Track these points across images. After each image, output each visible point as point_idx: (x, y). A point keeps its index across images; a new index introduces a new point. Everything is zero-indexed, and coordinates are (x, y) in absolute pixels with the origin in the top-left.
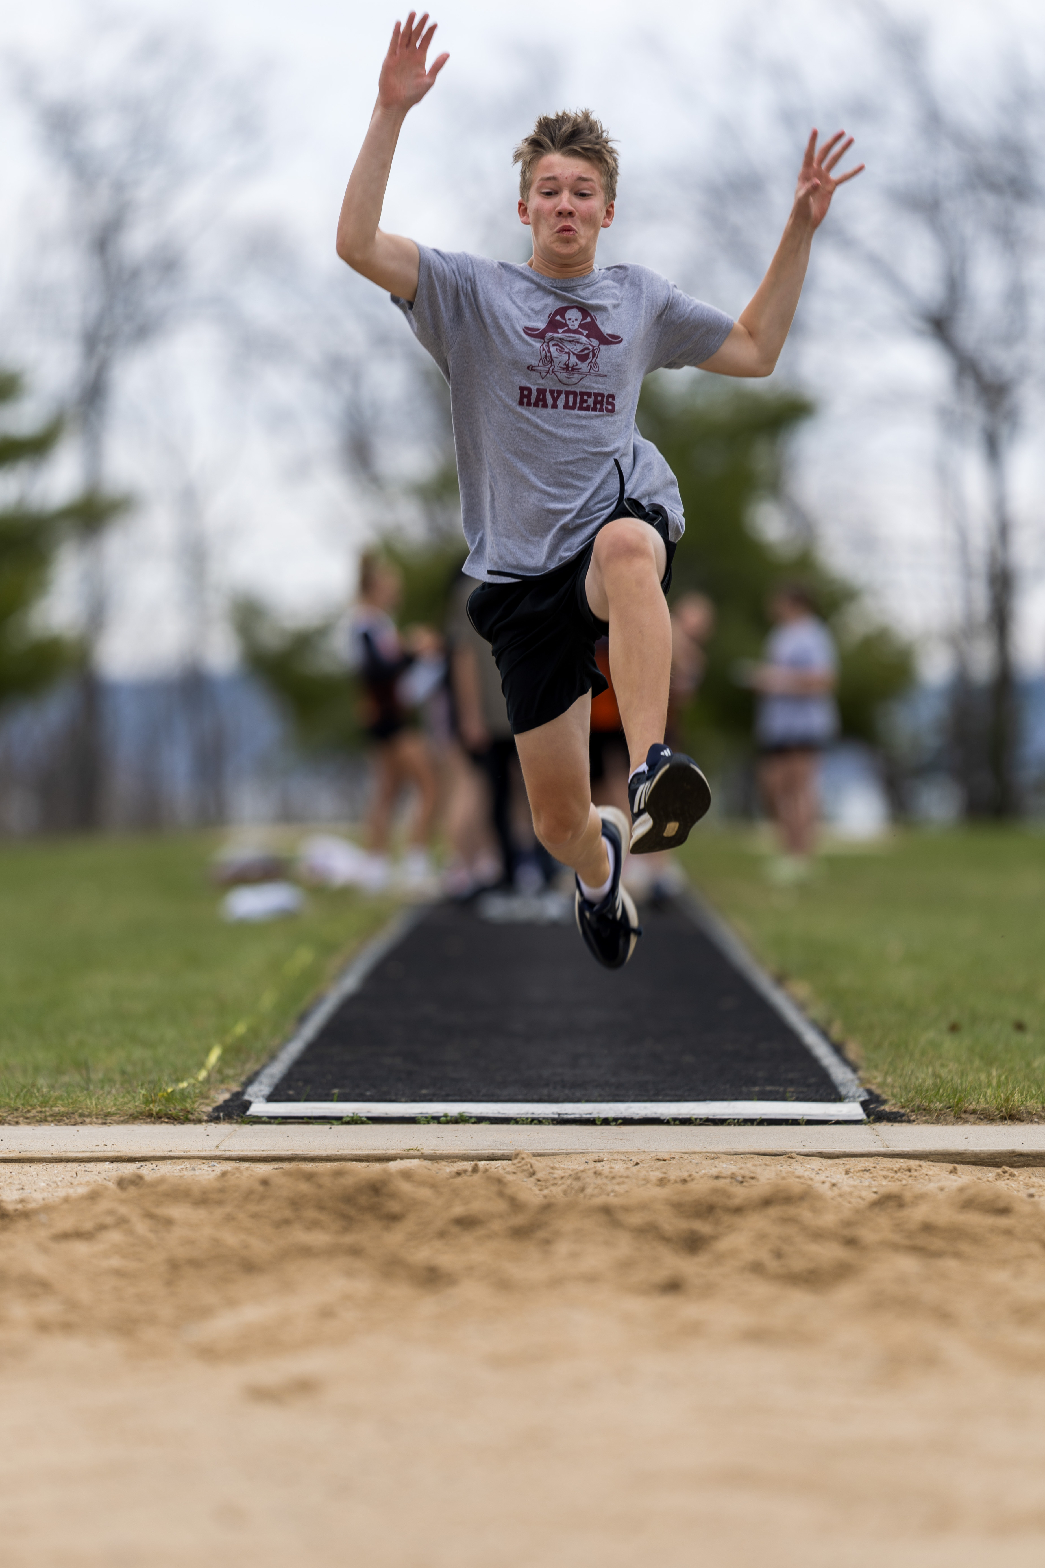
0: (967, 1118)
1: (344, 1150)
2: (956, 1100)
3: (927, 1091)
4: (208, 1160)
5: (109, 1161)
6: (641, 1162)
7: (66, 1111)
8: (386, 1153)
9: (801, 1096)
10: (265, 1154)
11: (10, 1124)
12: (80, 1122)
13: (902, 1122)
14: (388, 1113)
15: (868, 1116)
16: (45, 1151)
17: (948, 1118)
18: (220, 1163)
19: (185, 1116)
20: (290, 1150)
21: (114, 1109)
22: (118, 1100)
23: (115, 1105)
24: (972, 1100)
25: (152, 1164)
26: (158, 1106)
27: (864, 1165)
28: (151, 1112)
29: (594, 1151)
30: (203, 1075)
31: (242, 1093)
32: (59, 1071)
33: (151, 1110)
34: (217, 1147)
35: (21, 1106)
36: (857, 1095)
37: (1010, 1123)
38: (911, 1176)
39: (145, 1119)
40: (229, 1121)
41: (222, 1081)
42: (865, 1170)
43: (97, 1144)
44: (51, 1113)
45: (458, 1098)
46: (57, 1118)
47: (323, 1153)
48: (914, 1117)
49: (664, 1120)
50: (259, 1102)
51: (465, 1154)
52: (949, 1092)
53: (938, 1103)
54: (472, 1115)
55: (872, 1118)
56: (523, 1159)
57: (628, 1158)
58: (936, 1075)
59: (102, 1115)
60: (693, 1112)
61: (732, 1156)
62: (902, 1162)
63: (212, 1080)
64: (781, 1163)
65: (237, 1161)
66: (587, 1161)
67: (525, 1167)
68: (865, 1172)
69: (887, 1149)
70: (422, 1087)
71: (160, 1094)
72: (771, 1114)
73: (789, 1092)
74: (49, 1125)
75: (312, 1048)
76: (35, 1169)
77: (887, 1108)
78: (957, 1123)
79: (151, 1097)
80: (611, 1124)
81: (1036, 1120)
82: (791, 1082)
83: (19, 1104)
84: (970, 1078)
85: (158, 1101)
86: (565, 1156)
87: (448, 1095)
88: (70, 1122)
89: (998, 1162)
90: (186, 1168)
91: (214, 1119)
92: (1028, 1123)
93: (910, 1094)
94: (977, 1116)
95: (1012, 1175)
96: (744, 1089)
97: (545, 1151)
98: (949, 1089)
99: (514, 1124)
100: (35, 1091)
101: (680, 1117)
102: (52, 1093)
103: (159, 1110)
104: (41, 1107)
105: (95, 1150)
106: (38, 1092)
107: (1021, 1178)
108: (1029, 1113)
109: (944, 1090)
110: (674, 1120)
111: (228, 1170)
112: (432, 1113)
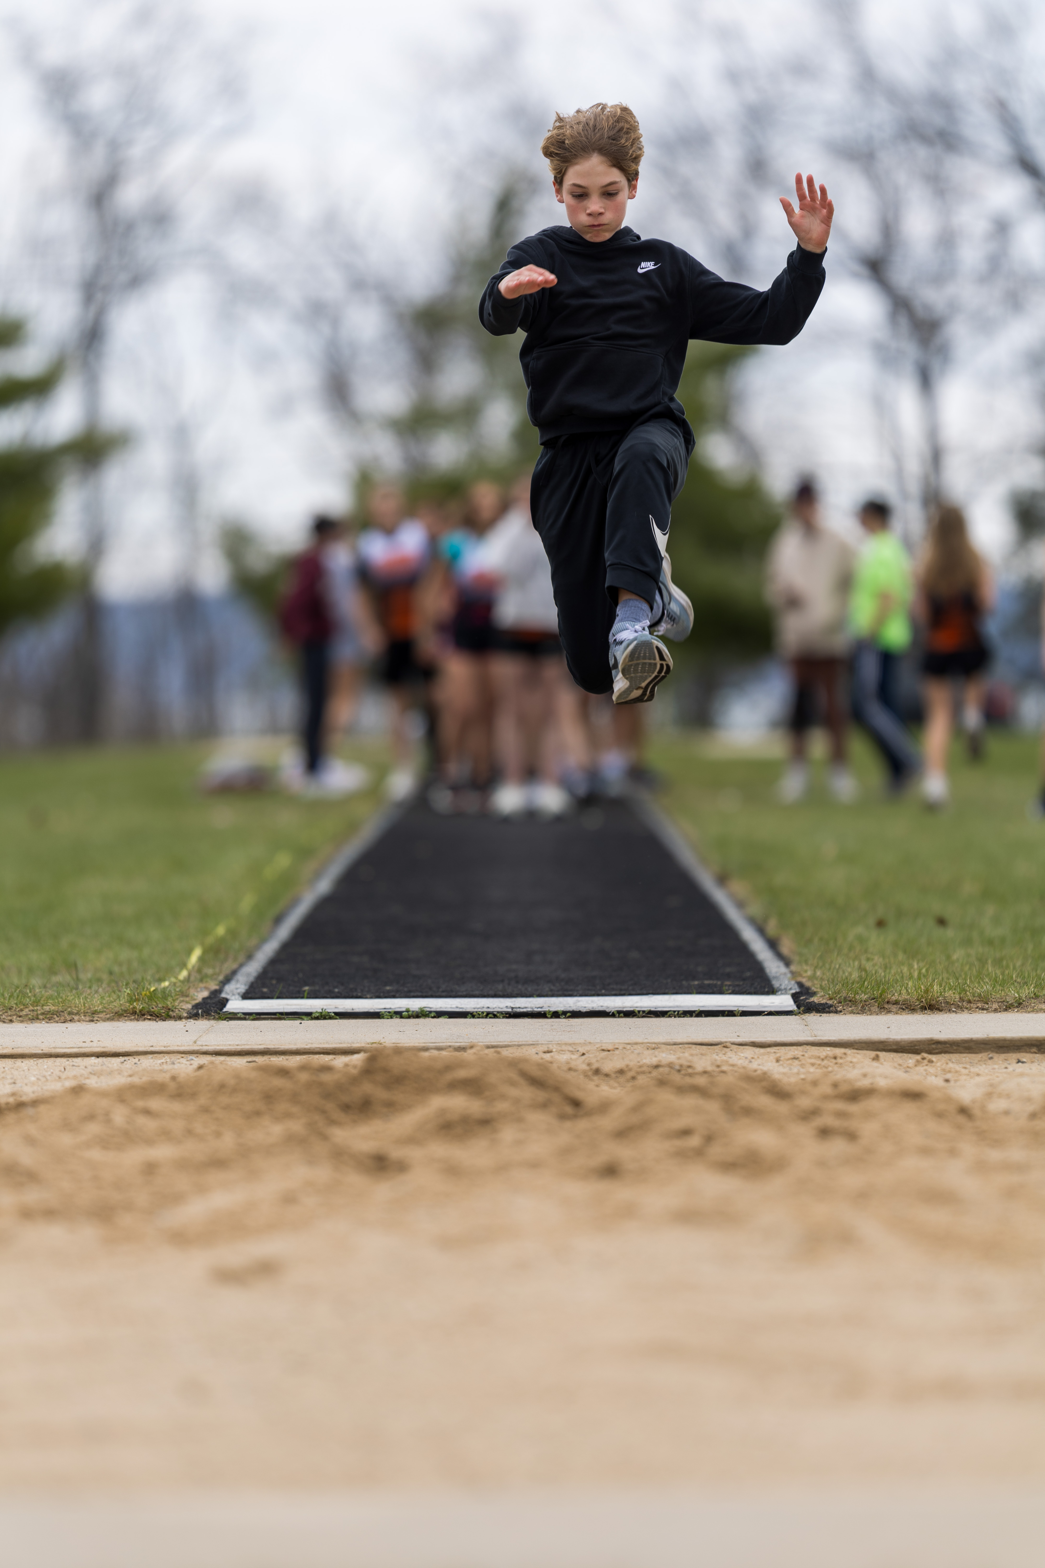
0: (890, 1008)
1: (312, 1044)
2: (880, 992)
3: (853, 983)
4: (186, 1054)
5: (94, 1056)
6: (587, 1053)
7: (57, 1010)
8: (351, 1047)
9: (737, 989)
10: (239, 1048)
12: (69, 1019)
13: (829, 1012)
14: (354, 1007)
15: (798, 1007)
16: (36, 1047)
17: (872, 1008)
18: (197, 1057)
19: (166, 1013)
20: (263, 1044)
21: (100, 1007)
22: (104, 999)
23: (101, 1003)
24: (894, 992)
25: (134, 1058)
26: (142, 1004)
27: (793, 1053)
28: (135, 1010)
29: (543, 1042)
30: (184, 974)
31: (220, 991)
32: (52, 971)
33: (134, 1008)
34: (195, 1042)
35: (14, 1006)
36: (789, 987)
37: (930, 1013)
38: (836, 1063)
39: (129, 1017)
40: (207, 1017)
41: (201, 981)
42: (794, 1058)
43: (84, 1041)
44: (42, 1011)
45: (419, 994)
47: (293, 1047)
48: (841, 1007)
49: (610, 1012)
50: (236, 999)
52: (873, 984)
53: (863, 995)
54: (432, 1010)
55: (802, 1009)
57: (575, 1049)
58: (861, 969)
59: (89, 1013)
60: (636, 1005)
61: (671, 1046)
62: (829, 1051)
63: (192, 978)
64: (717, 1052)
65: (214, 1055)
66: (537, 1052)
68: (795, 1060)
69: (815, 1038)
70: (386, 984)
71: (144, 993)
72: (708, 1006)
73: (726, 985)
74: (41, 1023)
75: (286, 947)
76: (27, 1064)
77: (815, 999)
78: (881, 1013)
79: (135, 996)
80: (561, 1017)
81: (954, 1009)
82: (728, 976)
83: (12, 1003)
84: (893, 972)
85: (141, 999)
86: (517, 1047)
87: (410, 991)
88: (60, 1020)
89: (917, 1049)
90: (166, 1062)
91: (193, 1015)
92: (946, 1013)
93: (837, 987)
94: (899, 1006)
95: (931, 1061)
96: (684, 983)
97: (499, 1043)
98: (873, 982)
99: (470, 1018)
100: (28, 991)
101: (625, 1010)
102: (43, 992)
103: (142, 1007)
104: (33, 1006)
105: (82, 1046)
106: (30, 992)
107: (939, 1064)
108: (947, 1003)
109: (868, 983)
110: (619, 1012)
111: (204, 1064)
112: (395, 1009)
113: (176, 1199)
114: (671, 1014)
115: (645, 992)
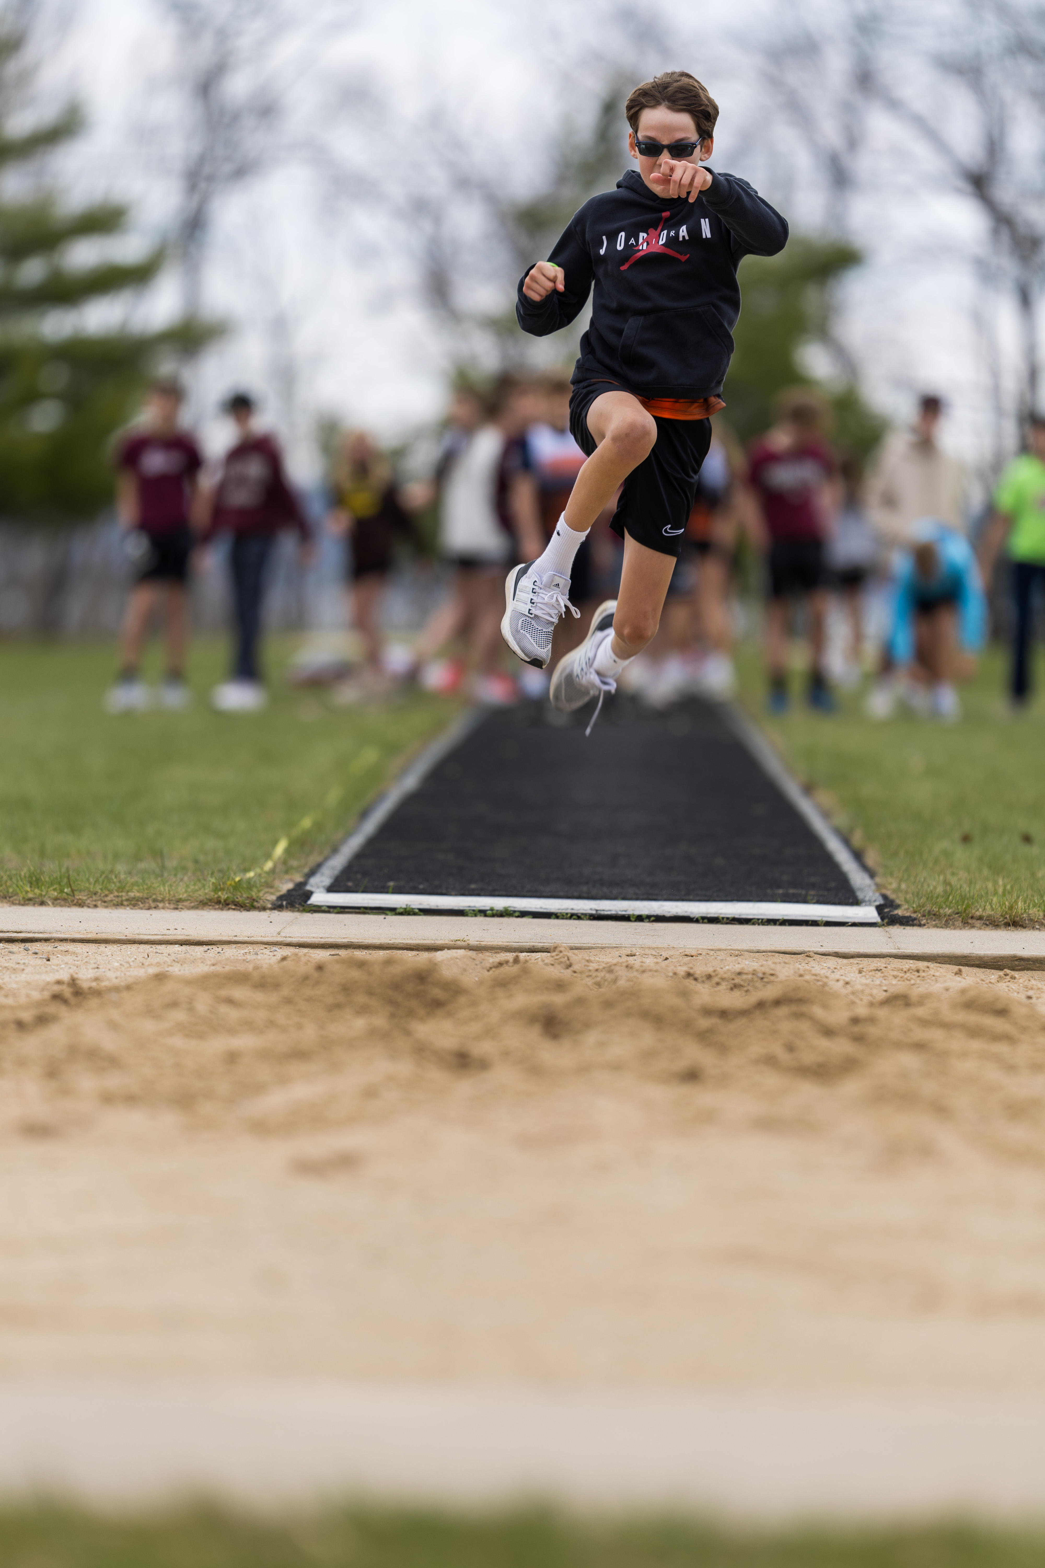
0: (973, 923)
1: (395, 939)
2: (964, 907)
3: (937, 897)
4: (270, 945)
5: (178, 944)
6: (670, 957)
7: (141, 896)
8: (435, 943)
9: (821, 899)
10: (323, 941)
11: (89, 907)
12: (154, 906)
13: (913, 925)
14: (438, 904)
15: (882, 919)
16: (120, 933)
17: (956, 923)
18: (281, 948)
19: (251, 903)
20: (346, 938)
21: (185, 895)
22: (189, 887)
23: (186, 891)
24: (978, 907)
25: (218, 947)
26: (226, 893)
27: (876, 965)
28: (220, 899)
29: (627, 946)
30: (269, 865)
31: (304, 883)
32: (137, 857)
33: (219, 897)
34: (279, 934)
35: (99, 891)
36: (873, 899)
37: (1014, 929)
38: (919, 976)
39: (213, 906)
40: (292, 909)
41: (287, 872)
42: (877, 970)
43: (168, 928)
44: (127, 897)
45: (504, 893)
46: (133, 902)
47: (376, 941)
48: (925, 921)
49: (694, 918)
50: (320, 892)
51: (507, 946)
52: (957, 899)
53: (947, 909)
54: (516, 909)
55: (886, 921)
56: (561, 952)
57: (659, 953)
58: (946, 883)
59: (174, 901)
60: (720, 911)
61: (755, 954)
62: (911, 963)
63: (277, 870)
64: (800, 962)
65: (298, 947)
66: (620, 955)
67: (563, 960)
68: (877, 972)
69: (898, 950)
70: (471, 882)
71: (229, 883)
72: (792, 915)
73: (810, 895)
74: (125, 909)
75: (371, 843)
76: (110, 949)
77: (899, 912)
78: (964, 927)
79: (220, 885)
80: (645, 921)
81: (1037, 927)
82: (813, 886)
83: (98, 888)
84: (978, 887)
85: (226, 889)
86: (601, 950)
87: (495, 890)
88: (144, 906)
89: (1000, 965)
90: (250, 953)
91: (277, 907)
92: (1030, 930)
93: (922, 900)
94: (983, 922)
95: (1013, 978)
96: (769, 891)
97: (582, 945)
98: (958, 896)
99: (554, 919)
100: (113, 877)
101: (709, 916)
102: (129, 879)
103: (228, 897)
104: (118, 891)
105: (166, 933)
106: (116, 877)
107: (1021, 981)
108: (1031, 920)
109: (953, 897)
110: (703, 918)
111: (288, 955)
112: (480, 907)
113: (257, 1089)
114: (755, 922)
115: (730, 899)
